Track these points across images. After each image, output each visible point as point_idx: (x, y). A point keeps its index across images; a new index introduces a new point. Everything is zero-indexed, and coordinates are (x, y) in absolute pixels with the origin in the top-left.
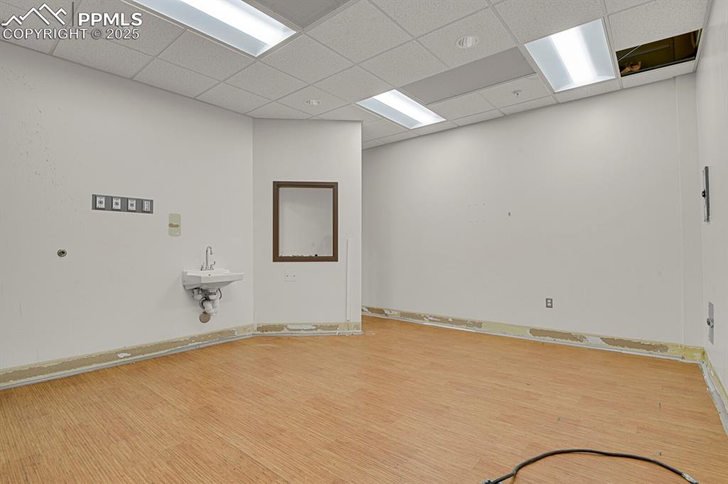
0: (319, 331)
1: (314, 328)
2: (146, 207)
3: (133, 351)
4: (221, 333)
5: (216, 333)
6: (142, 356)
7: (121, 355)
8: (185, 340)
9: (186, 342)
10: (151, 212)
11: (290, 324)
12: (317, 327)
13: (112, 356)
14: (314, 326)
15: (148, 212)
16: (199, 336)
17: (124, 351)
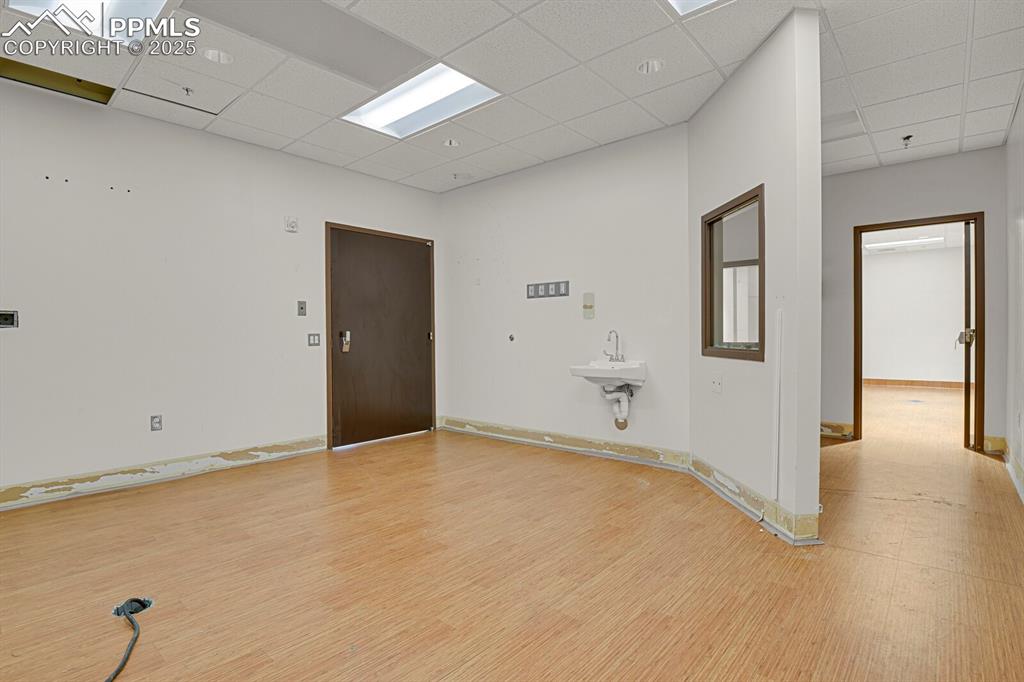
0: (742, 500)
1: (738, 491)
2: (563, 290)
3: (557, 438)
4: (641, 450)
5: (634, 448)
6: (560, 446)
7: (547, 438)
8: (600, 444)
9: (599, 446)
10: (566, 294)
11: (718, 471)
12: (743, 493)
13: (539, 436)
14: (738, 488)
15: (564, 295)
16: (615, 445)
17: (549, 435)
